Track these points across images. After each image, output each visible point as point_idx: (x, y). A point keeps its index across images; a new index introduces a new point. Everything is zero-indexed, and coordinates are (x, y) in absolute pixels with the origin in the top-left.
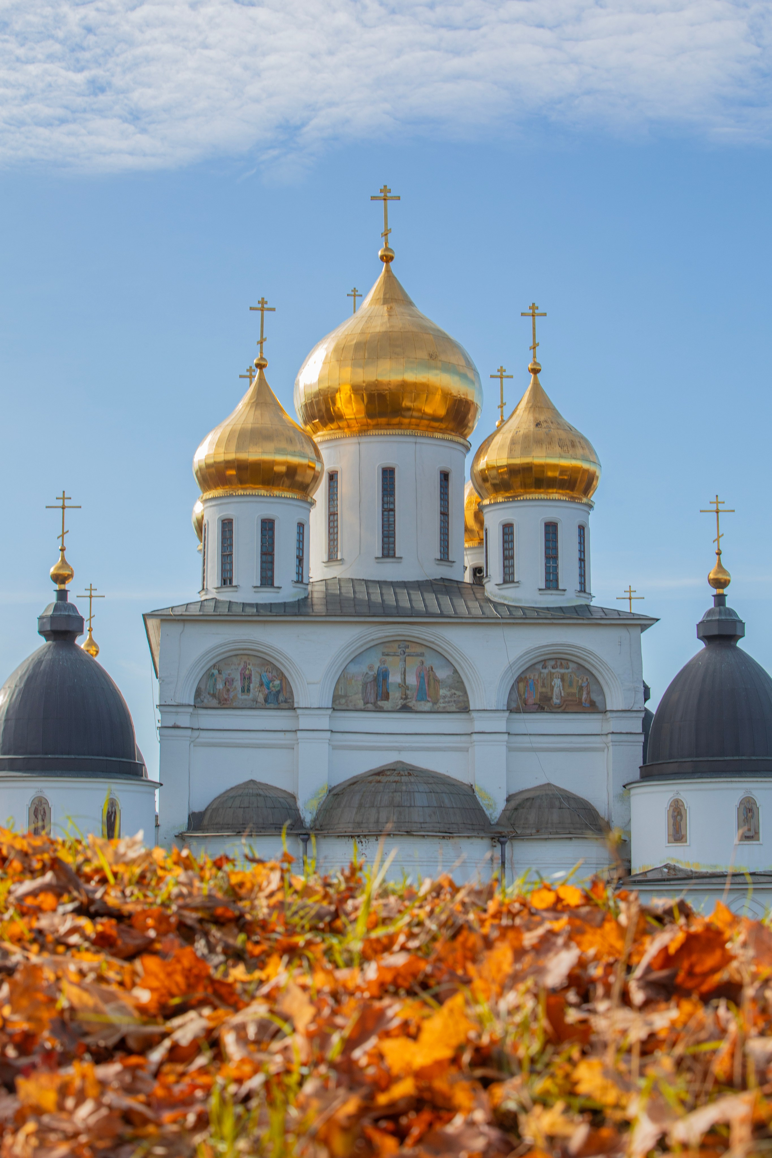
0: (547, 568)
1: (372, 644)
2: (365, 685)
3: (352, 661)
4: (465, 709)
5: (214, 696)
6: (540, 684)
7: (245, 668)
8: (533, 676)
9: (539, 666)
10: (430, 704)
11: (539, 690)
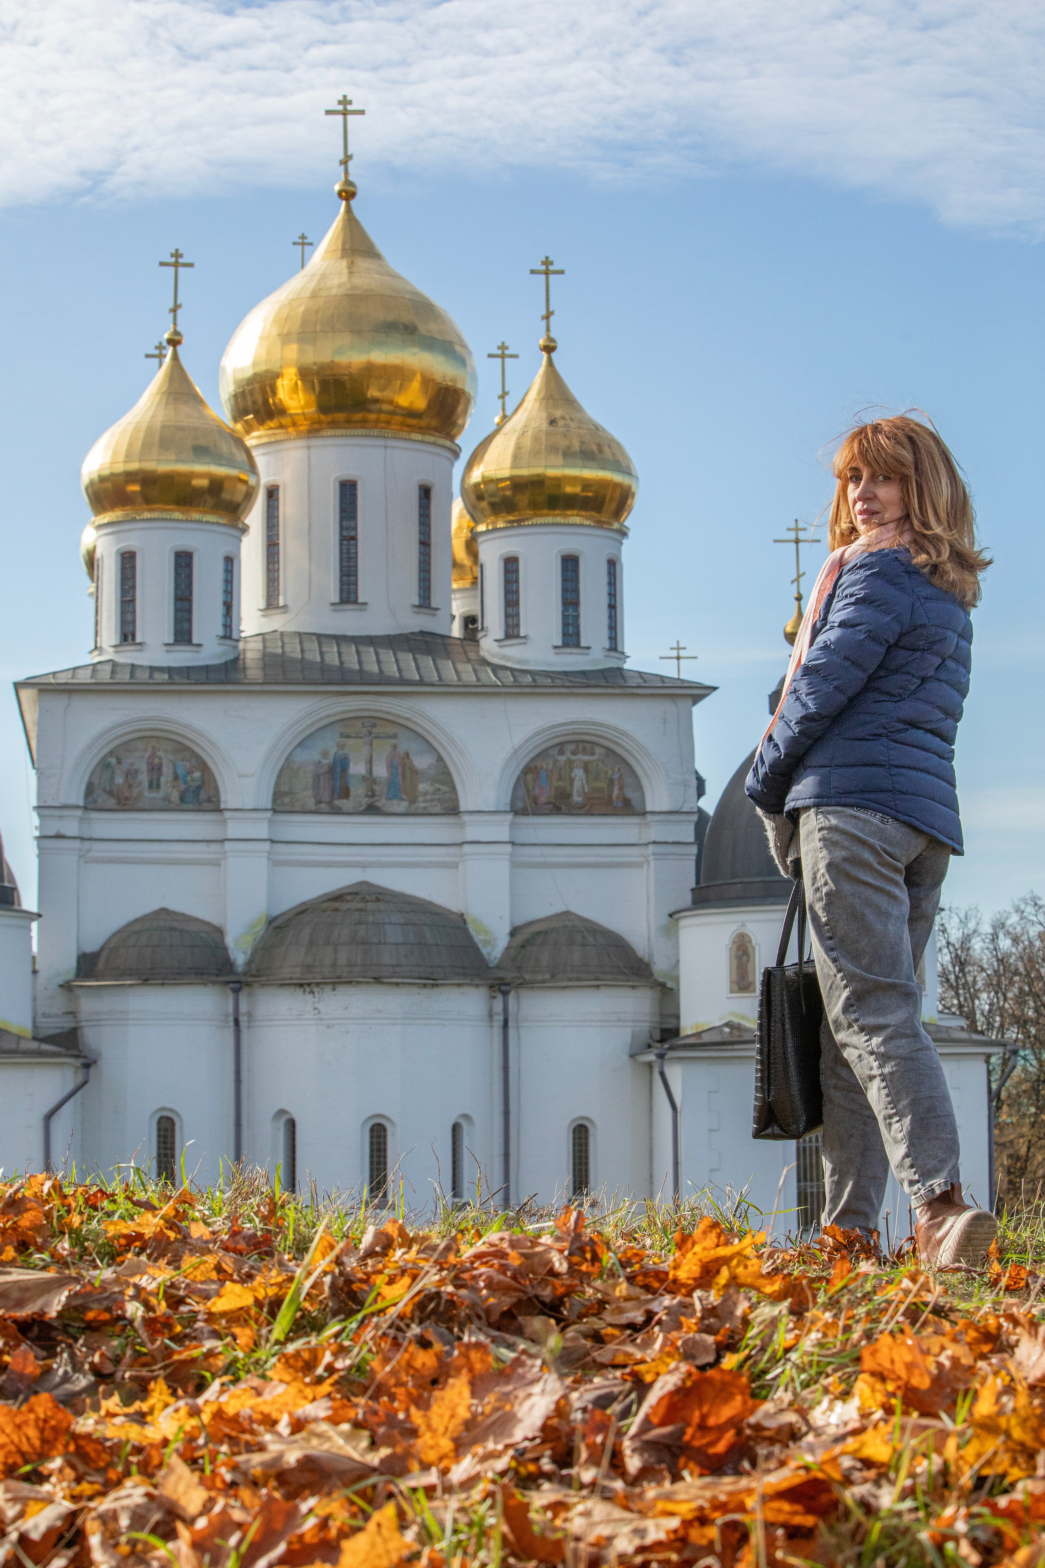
0: (565, 617)
1: (325, 722)
2: (317, 778)
3: (299, 745)
4: (453, 810)
5: (110, 793)
6: (555, 777)
7: (153, 755)
8: (546, 765)
9: (554, 752)
10: (405, 804)
11: (555, 783)
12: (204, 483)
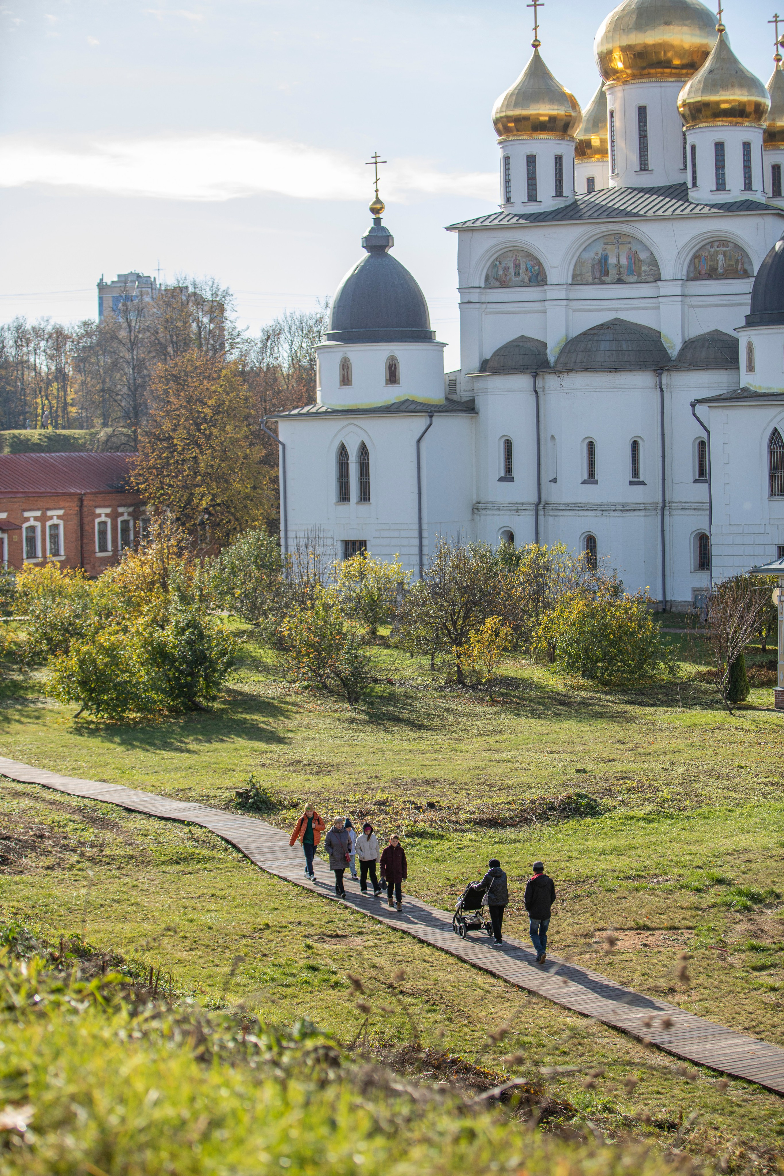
0: (717, 175)
1: (596, 237)
2: (593, 266)
3: (584, 250)
4: (658, 279)
5: (497, 279)
6: (709, 259)
7: (516, 259)
8: (704, 253)
9: (708, 247)
10: (636, 277)
11: (709, 263)
12: (547, 118)
